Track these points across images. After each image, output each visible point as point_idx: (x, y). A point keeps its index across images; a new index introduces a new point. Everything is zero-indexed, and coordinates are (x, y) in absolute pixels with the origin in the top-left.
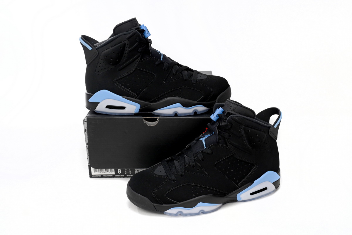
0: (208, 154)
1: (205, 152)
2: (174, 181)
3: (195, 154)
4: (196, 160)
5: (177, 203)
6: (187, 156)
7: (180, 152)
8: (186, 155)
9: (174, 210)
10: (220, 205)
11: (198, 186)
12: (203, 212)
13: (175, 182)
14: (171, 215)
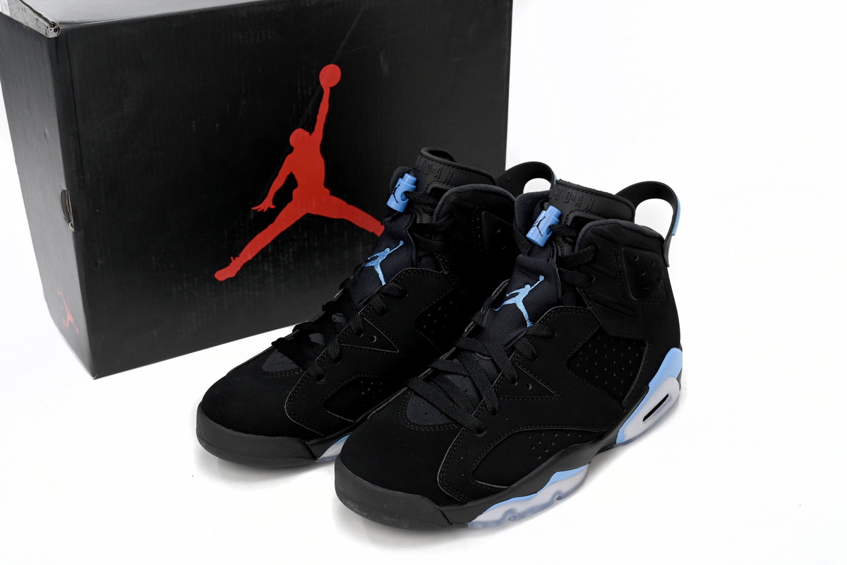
0: (544, 337)
1: (534, 336)
2: (480, 431)
3: (506, 345)
4: (515, 361)
5: (505, 489)
6: (484, 355)
7: (454, 348)
8: (480, 354)
9: (495, 512)
10: (584, 468)
11: (541, 431)
12: (561, 497)
13: (485, 433)
14: (489, 526)
